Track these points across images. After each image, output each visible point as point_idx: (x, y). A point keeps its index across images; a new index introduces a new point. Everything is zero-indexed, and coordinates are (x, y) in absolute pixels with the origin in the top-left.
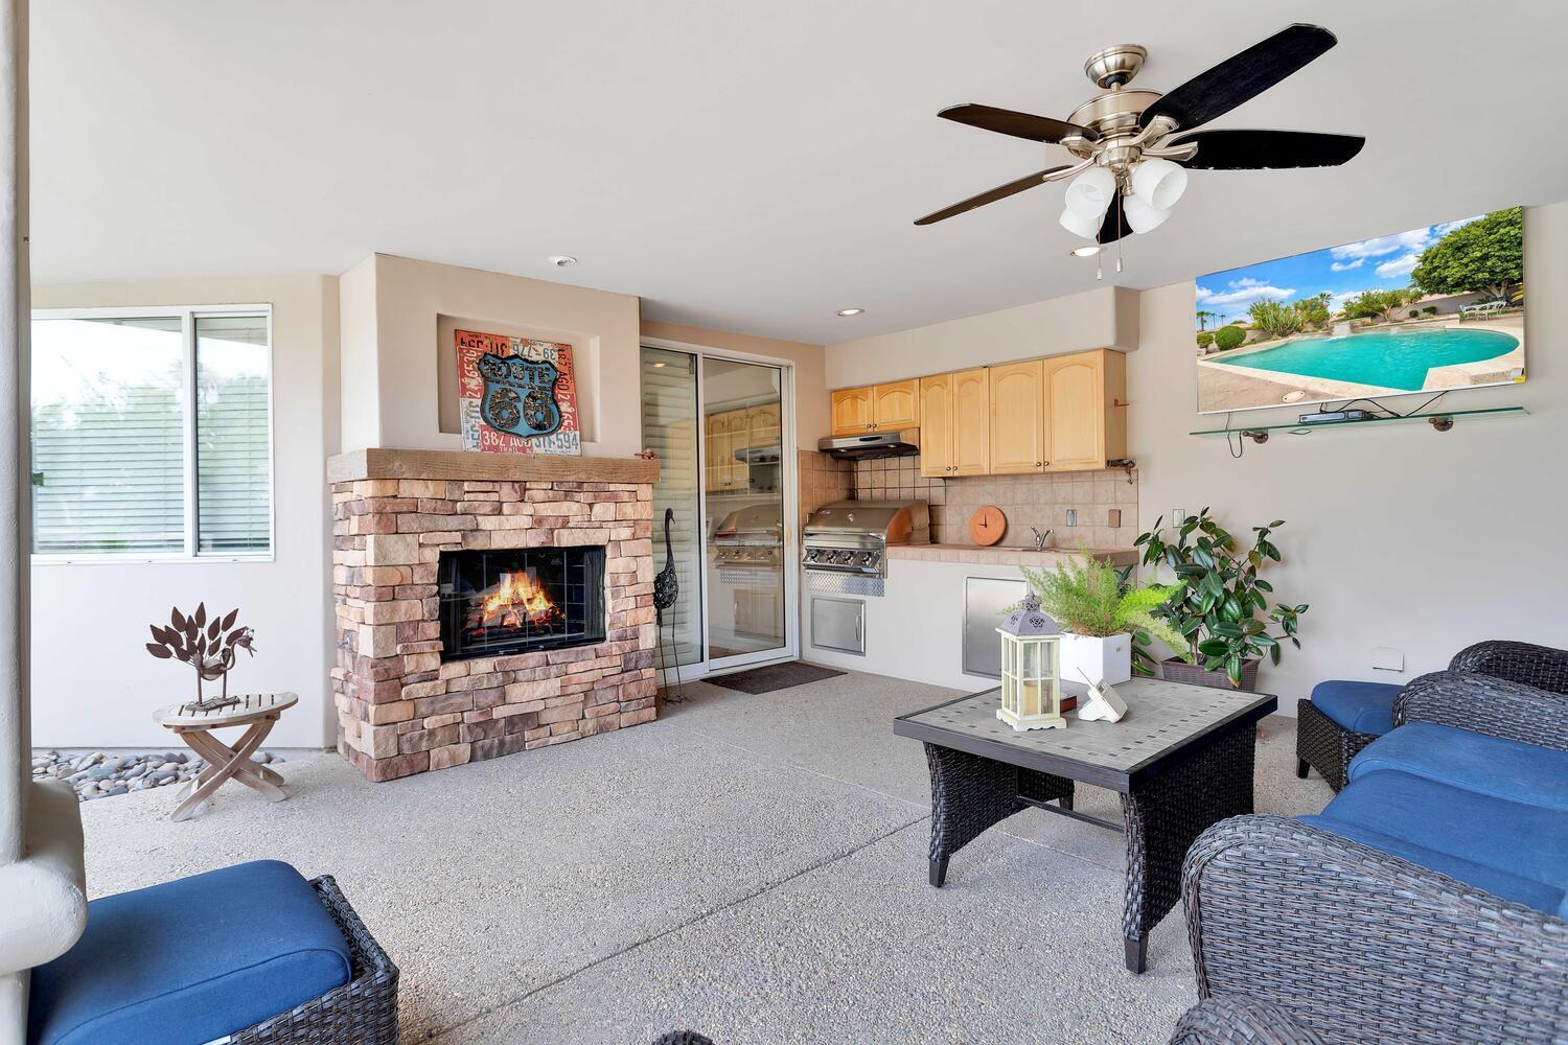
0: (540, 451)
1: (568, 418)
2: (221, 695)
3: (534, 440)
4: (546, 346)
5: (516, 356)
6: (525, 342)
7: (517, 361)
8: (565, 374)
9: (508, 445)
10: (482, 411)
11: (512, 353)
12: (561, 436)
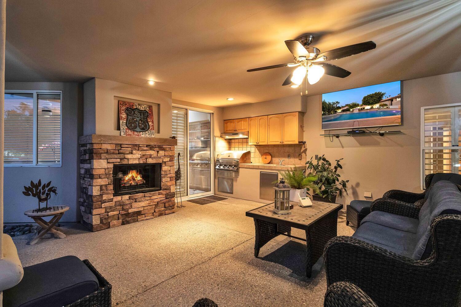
0: (143, 136)
1: (151, 127)
2: (45, 207)
3: (141, 133)
4: (145, 106)
5: (136, 109)
6: (139, 105)
7: (137, 110)
8: (151, 114)
9: (134, 134)
10: (126, 124)
11: (135, 107)
12: (149, 132)
